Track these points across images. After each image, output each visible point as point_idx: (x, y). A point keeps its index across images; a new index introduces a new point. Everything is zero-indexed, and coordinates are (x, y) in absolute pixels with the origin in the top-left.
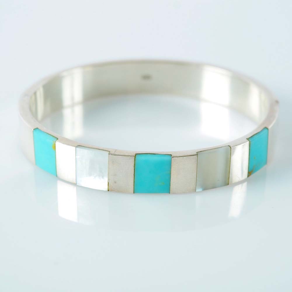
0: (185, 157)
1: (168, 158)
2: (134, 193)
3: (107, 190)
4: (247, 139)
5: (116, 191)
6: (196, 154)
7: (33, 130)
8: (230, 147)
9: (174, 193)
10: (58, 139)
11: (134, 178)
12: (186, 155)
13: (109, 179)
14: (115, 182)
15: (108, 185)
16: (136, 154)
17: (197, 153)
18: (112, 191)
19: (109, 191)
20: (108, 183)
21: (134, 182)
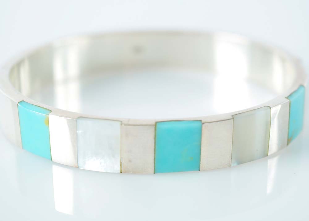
0: (218, 122)
1: (197, 125)
2: (154, 173)
3: (119, 172)
4: (286, 98)
5: (131, 172)
6: (232, 118)
7: (17, 103)
8: (270, 108)
9: (205, 170)
10: (51, 111)
11: (155, 153)
12: (219, 120)
13: (121, 158)
14: (130, 161)
15: (121, 165)
16: (157, 123)
17: (232, 116)
18: (126, 172)
19: (121, 173)
20: (121, 163)
21: (155, 159)
